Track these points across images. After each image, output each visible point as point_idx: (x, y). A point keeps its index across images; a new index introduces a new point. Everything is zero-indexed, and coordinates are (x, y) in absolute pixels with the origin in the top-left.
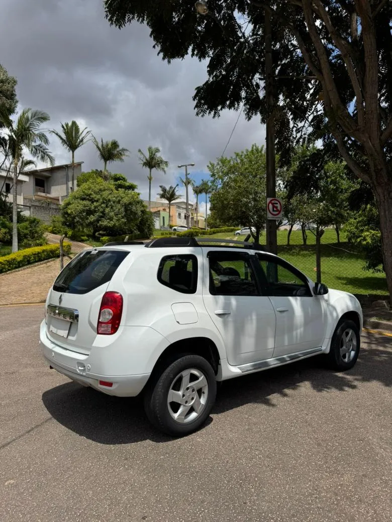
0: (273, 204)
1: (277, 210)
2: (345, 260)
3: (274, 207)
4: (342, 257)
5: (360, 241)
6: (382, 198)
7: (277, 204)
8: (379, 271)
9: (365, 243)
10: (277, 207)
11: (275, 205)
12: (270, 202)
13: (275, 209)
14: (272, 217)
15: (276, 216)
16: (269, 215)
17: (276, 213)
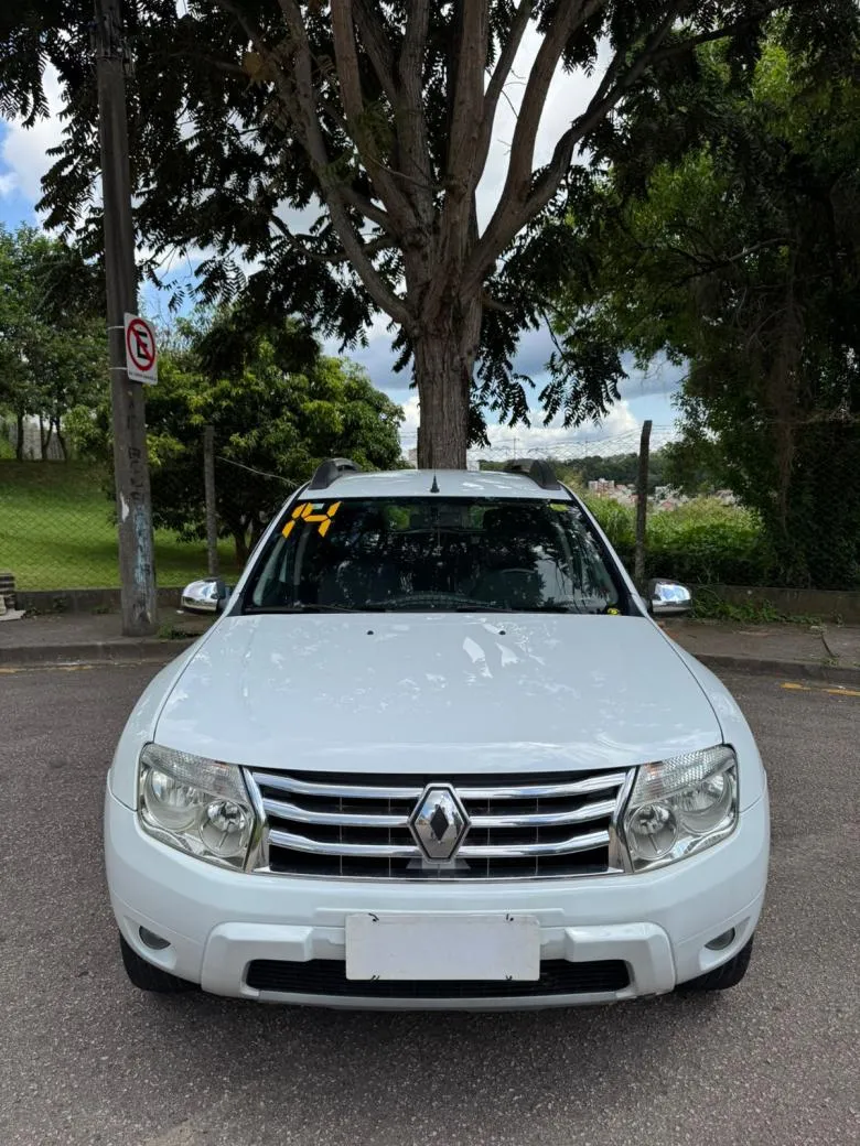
0: (138, 334)
1: (146, 357)
3: (140, 344)
6: (440, 366)
7: (145, 335)
10: (145, 346)
11: (143, 339)
12: (131, 328)
13: (142, 352)
14: (137, 375)
15: (146, 373)
16: (131, 368)
17: (144, 363)
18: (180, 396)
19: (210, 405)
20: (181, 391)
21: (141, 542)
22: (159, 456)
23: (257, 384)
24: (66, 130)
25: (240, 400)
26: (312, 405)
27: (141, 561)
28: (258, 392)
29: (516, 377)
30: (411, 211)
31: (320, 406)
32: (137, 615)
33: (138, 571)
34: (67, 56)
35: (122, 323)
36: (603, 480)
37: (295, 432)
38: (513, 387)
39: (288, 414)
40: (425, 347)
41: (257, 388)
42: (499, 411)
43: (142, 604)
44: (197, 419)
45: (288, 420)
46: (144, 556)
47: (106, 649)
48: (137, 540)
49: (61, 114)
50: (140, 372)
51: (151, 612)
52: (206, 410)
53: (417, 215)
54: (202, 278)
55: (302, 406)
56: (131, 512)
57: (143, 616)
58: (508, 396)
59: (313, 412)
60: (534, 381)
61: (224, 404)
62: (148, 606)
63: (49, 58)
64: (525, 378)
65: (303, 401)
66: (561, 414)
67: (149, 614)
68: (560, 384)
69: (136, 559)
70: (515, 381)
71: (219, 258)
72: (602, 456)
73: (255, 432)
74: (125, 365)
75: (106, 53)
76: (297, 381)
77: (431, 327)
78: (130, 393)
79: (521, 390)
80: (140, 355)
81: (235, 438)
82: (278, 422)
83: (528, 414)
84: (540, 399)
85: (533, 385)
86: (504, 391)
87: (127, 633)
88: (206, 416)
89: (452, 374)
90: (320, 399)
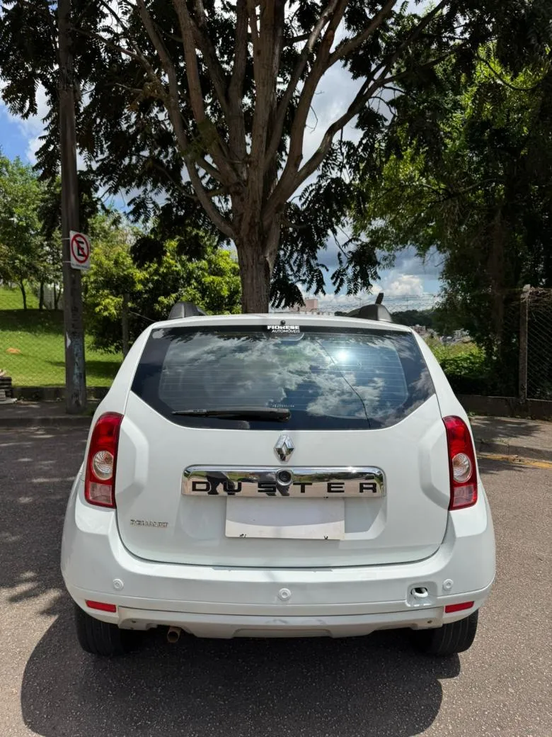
0: (78, 242)
1: (83, 255)
2: (41, 336)
3: (79, 248)
4: (35, 332)
5: (100, 310)
6: (251, 261)
7: (82, 243)
8: (111, 352)
9: (106, 314)
10: (82, 249)
11: (81, 245)
12: (74, 239)
13: (81, 252)
14: (77, 265)
15: (83, 264)
16: (73, 261)
17: (82, 258)
18: (130, 273)
19: (147, 279)
20: (130, 270)
21: (77, 360)
22: (116, 309)
23: (176, 266)
24: (46, 129)
25: (164, 276)
26: (211, 278)
27: (76, 371)
28: (176, 271)
29: (318, 265)
30: (234, 174)
31: (213, 279)
32: (74, 402)
33: (75, 377)
34: (51, 81)
35: (69, 236)
36: (418, 326)
37: (198, 295)
38: (315, 271)
39: (195, 284)
40: (243, 252)
41: (175, 269)
42: (306, 285)
43: (77, 395)
44: (139, 287)
45: (195, 288)
46: (79, 368)
47: (55, 421)
48: (74, 360)
49: (44, 119)
50: (78, 263)
51: (82, 400)
52: (144, 282)
53: (238, 175)
54: (132, 207)
55: (203, 279)
56: (72, 342)
57: (77, 402)
58: (313, 276)
59: (210, 283)
60: (328, 268)
61: (156, 278)
62: (80, 397)
63: (40, 82)
64: (323, 266)
65: (204, 276)
66: (345, 288)
67: (81, 402)
68: (344, 270)
69: (74, 369)
70: (316, 268)
71: (142, 196)
72: (418, 310)
73: (174, 295)
74: (70, 260)
75: (64, 87)
76: (201, 264)
77: (245, 239)
78: (73, 276)
79: (320, 272)
80: (79, 255)
81: (161, 298)
82: (188, 289)
83: (324, 287)
84: (332, 278)
85: (328, 270)
86: (310, 273)
87: (69, 412)
88: (145, 285)
89: (258, 266)
90: (214, 275)
